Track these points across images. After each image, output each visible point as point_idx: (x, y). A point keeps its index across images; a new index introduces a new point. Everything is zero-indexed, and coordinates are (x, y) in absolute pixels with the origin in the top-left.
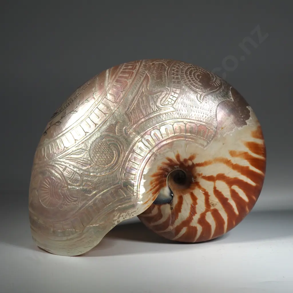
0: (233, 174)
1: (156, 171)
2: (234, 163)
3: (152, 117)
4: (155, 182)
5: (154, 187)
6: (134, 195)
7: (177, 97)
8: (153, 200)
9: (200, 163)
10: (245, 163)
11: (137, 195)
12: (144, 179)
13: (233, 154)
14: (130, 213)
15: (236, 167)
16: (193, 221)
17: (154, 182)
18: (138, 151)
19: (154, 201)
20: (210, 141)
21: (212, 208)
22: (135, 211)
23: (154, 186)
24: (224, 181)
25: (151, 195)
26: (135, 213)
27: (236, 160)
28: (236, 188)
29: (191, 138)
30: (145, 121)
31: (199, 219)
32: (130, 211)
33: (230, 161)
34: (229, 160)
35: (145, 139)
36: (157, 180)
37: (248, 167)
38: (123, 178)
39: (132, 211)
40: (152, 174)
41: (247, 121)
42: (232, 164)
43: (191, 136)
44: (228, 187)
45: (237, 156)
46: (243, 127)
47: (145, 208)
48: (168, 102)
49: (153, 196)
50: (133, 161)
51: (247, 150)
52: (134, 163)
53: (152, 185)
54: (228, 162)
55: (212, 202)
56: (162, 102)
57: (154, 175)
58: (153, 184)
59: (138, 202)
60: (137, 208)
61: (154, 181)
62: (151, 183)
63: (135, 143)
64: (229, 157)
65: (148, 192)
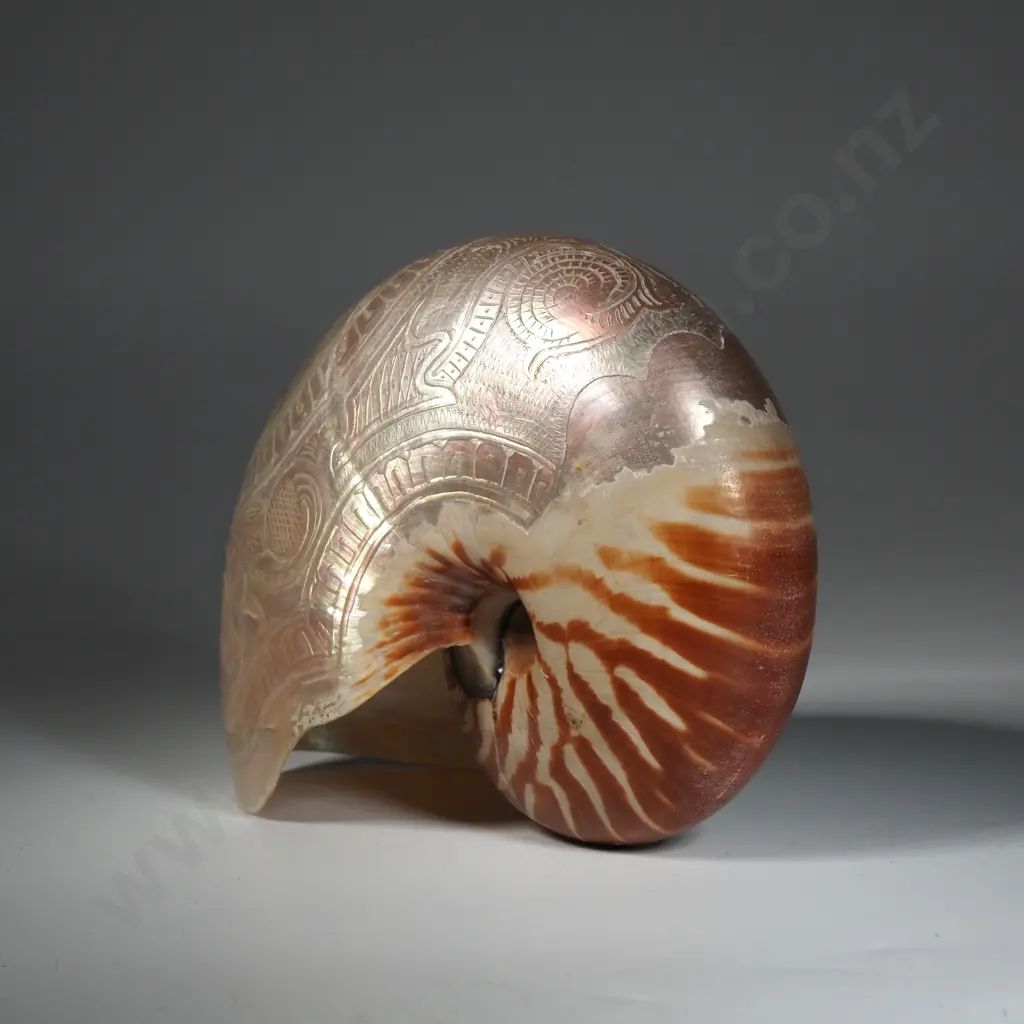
0: (615, 627)
1: (397, 587)
2: (616, 591)
3: (398, 420)
4: (401, 623)
5: (396, 639)
6: (331, 655)
7: (469, 359)
8: (387, 676)
9: (521, 577)
10: (655, 595)
11: (340, 654)
12: (361, 608)
13: (609, 557)
14: (322, 705)
15: (621, 604)
16: (539, 766)
17: (395, 622)
18: (352, 522)
19: (389, 681)
20: (541, 510)
21: (574, 733)
22: (333, 704)
23: (396, 634)
24: (591, 647)
25: (382, 660)
26: (332, 708)
27: (623, 582)
28: (626, 674)
29: (490, 495)
30: (380, 430)
31: (551, 763)
32: (324, 701)
33: (601, 579)
34: (598, 576)
35: (371, 485)
36: (407, 617)
37: (663, 610)
38: (310, 598)
39: (327, 703)
40: (387, 594)
41: (674, 451)
42: (609, 593)
43: (487, 486)
44: (603, 668)
45: (623, 567)
46: (653, 471)
47: (359, 698)
48: (442, 374)
49: (386, 665)
50: (337, 550)
51: (661, 550)
52: (339, 555)
53: (388, 629)
54: (595, 585)
55: (572, 712)
56: (430, 374)
57: (395, 601)
58: (392, 627)
59: (341, 677)
60: (336, 695)
61: (398, 617)
62: (385, 624)
63: (349, 496)
64: (599, 571)
65: (371, 651)
